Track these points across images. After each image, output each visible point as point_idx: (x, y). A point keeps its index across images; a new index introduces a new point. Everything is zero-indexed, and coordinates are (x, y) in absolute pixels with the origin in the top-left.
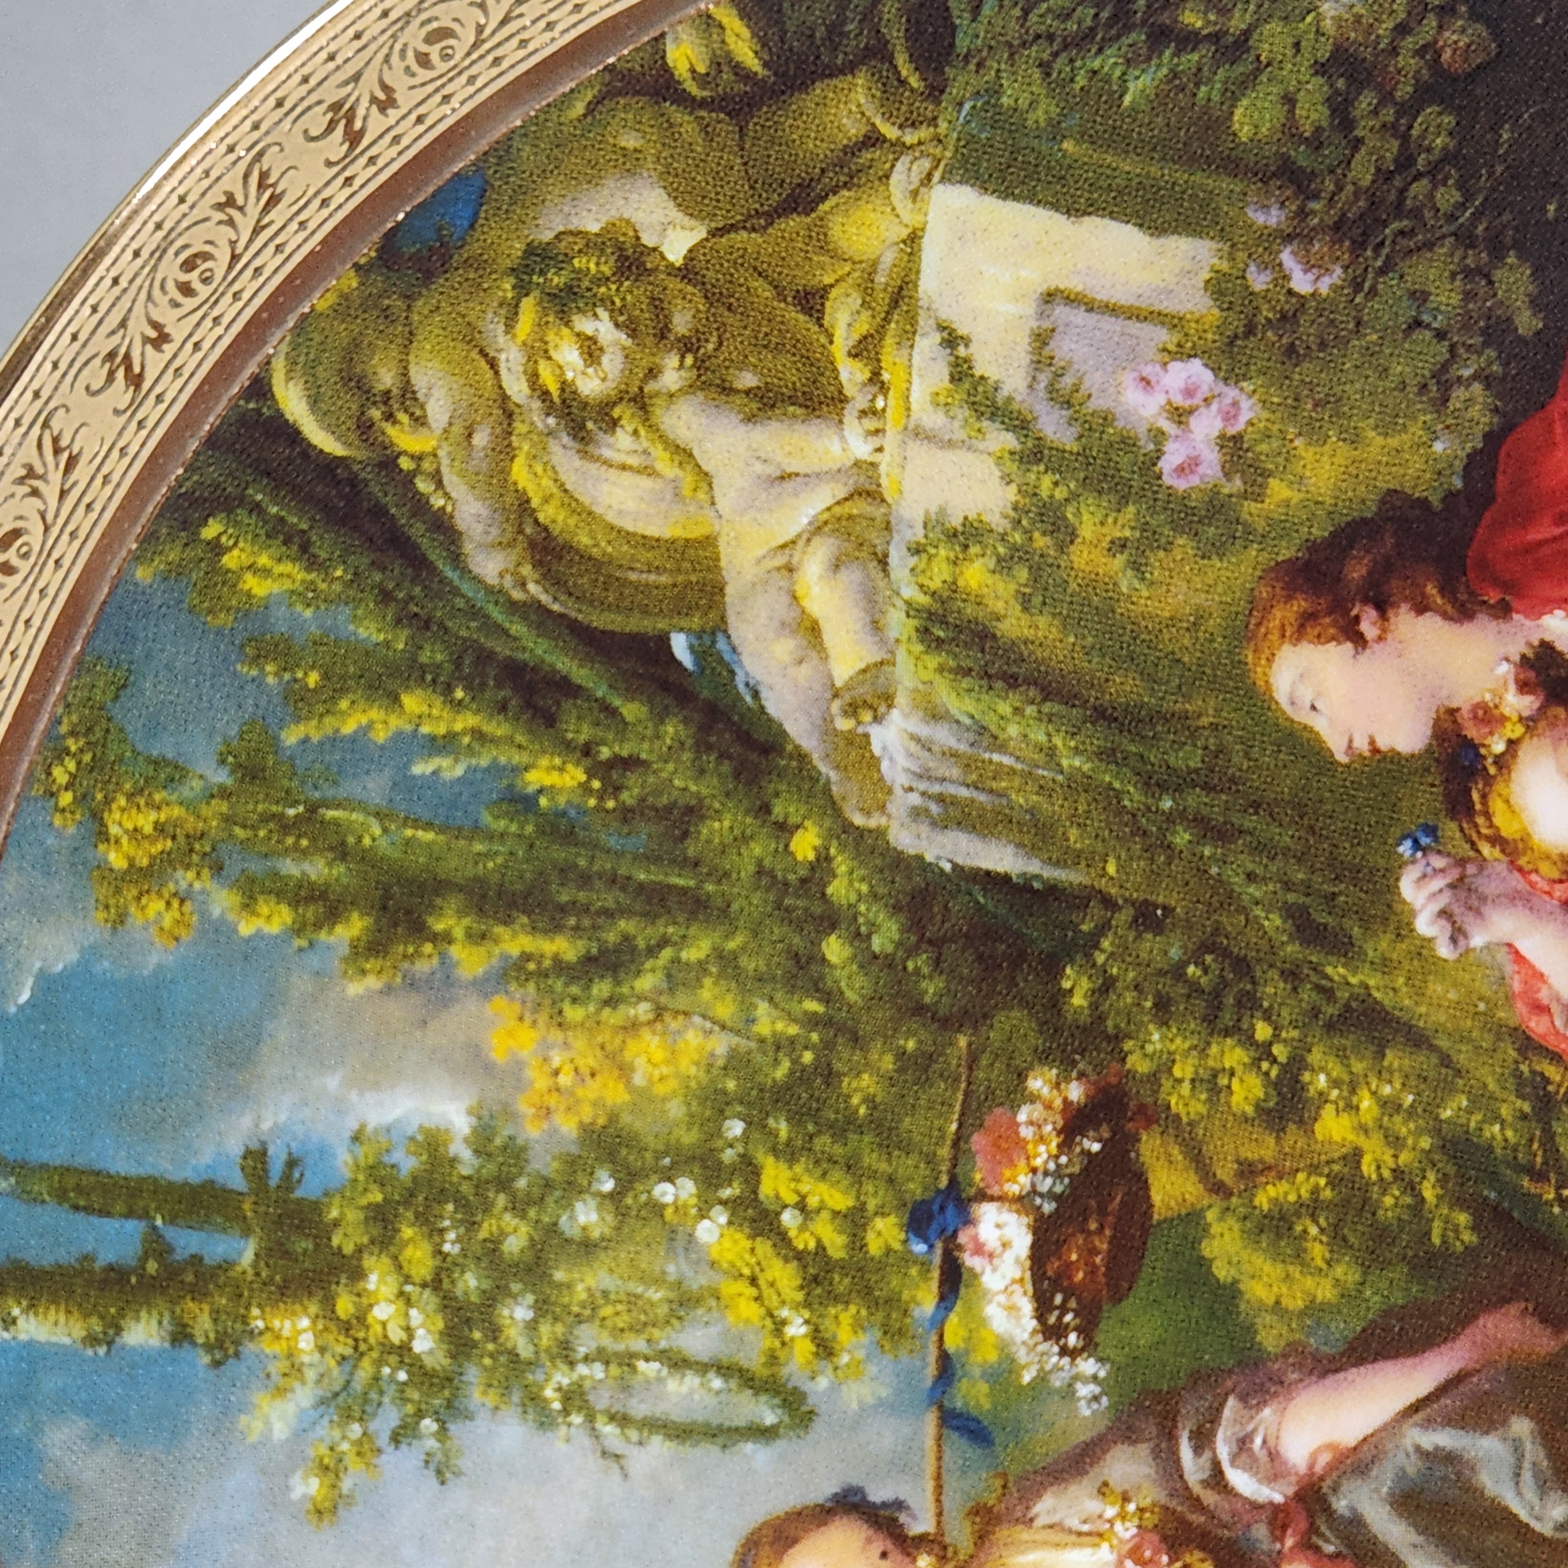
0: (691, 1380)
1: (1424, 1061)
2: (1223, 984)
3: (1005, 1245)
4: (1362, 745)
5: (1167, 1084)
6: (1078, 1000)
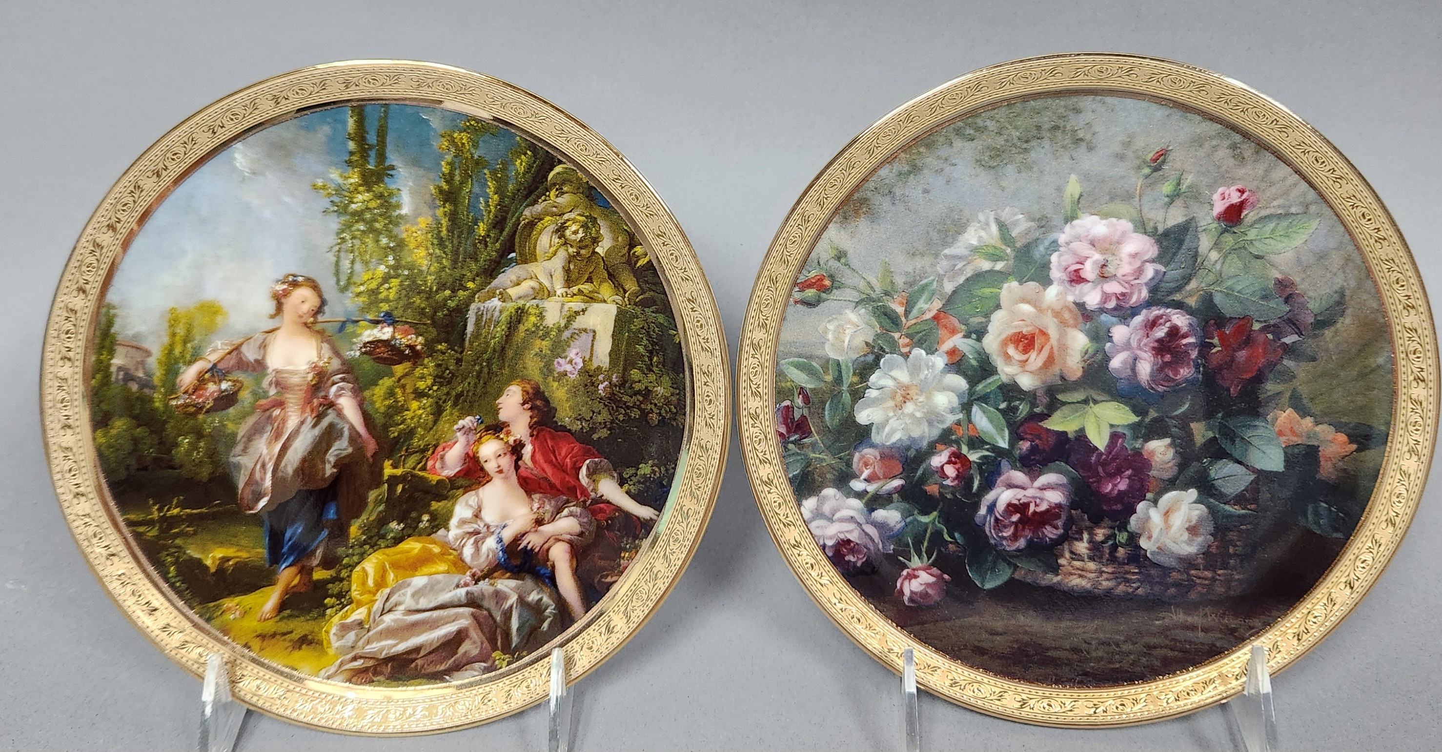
0: (349, 266)
1: (430, 424)
2: (445, 378)
3: (384, 333)
4: (500, 406)
5: (422, 367)
6: (440, 347)
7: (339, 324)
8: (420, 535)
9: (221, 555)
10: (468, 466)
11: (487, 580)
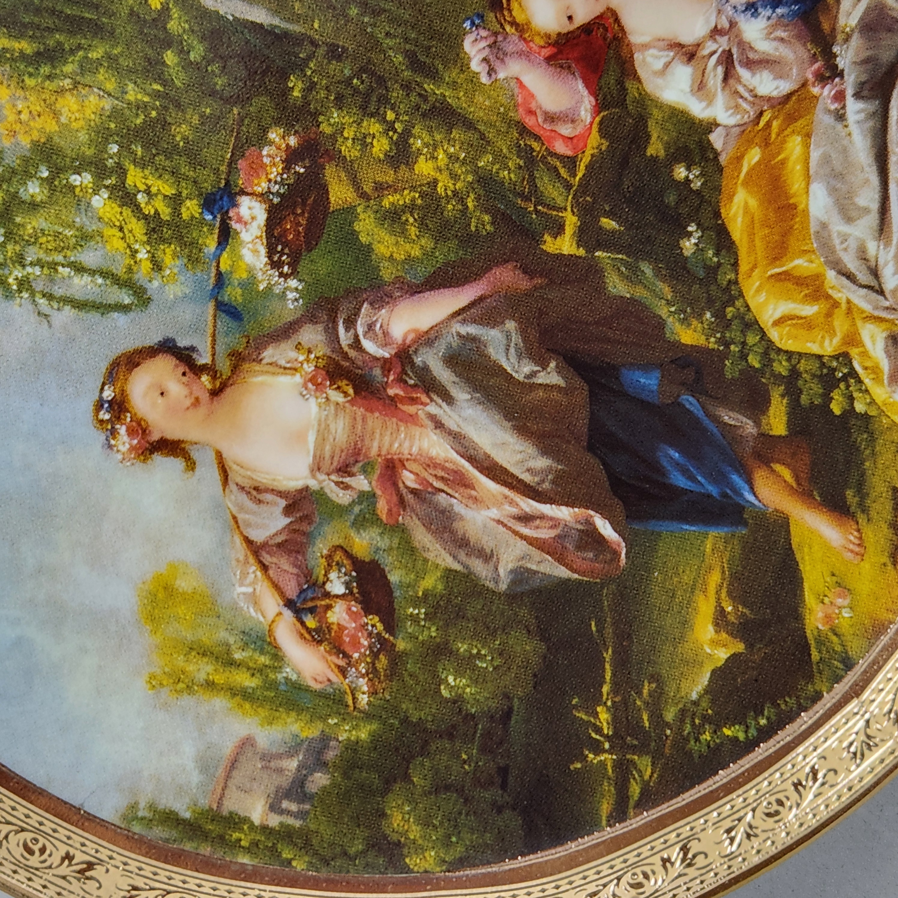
0: (87, 278)
1: (472, 136)
2: (371, 90)
3: (253, 218)
5: (340, 140)
6: (296, 93)
7: (224, 320)
8: (718, 189)
9: (711, 628)
10: (577, 61)
11: (836, 49)
